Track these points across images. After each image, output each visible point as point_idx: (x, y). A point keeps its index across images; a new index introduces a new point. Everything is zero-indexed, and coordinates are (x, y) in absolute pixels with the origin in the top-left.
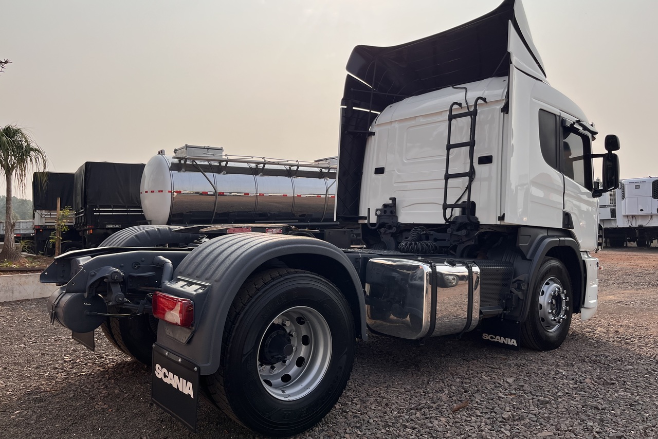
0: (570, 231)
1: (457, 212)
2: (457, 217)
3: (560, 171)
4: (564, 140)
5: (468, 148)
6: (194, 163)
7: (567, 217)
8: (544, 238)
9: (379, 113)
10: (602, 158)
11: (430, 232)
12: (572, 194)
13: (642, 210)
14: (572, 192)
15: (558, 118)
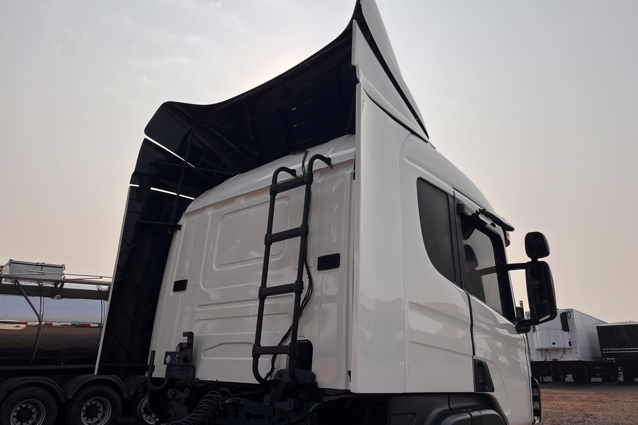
0: (489, 396)
1: (283, 361)
2: (281, 373)
3: (462, 288)
4: (465, 242)
5: (298, 239)
6: (17, 284)
7: (481, 370)
8: (443, 416)
9: (194, 199)
10: (524, 271)
11: (239, 401)
12: (485, 327)
13: (554, 344)
14: (485, 323)
15: (451, 199)
